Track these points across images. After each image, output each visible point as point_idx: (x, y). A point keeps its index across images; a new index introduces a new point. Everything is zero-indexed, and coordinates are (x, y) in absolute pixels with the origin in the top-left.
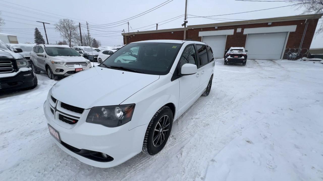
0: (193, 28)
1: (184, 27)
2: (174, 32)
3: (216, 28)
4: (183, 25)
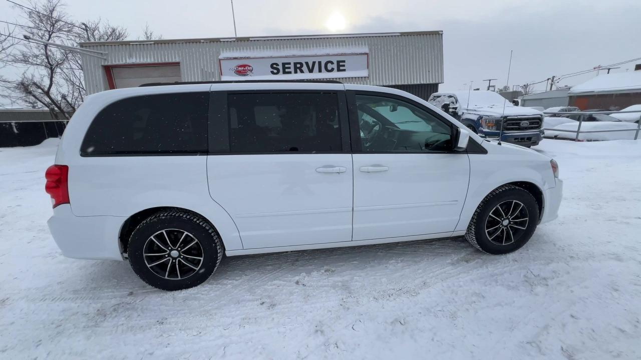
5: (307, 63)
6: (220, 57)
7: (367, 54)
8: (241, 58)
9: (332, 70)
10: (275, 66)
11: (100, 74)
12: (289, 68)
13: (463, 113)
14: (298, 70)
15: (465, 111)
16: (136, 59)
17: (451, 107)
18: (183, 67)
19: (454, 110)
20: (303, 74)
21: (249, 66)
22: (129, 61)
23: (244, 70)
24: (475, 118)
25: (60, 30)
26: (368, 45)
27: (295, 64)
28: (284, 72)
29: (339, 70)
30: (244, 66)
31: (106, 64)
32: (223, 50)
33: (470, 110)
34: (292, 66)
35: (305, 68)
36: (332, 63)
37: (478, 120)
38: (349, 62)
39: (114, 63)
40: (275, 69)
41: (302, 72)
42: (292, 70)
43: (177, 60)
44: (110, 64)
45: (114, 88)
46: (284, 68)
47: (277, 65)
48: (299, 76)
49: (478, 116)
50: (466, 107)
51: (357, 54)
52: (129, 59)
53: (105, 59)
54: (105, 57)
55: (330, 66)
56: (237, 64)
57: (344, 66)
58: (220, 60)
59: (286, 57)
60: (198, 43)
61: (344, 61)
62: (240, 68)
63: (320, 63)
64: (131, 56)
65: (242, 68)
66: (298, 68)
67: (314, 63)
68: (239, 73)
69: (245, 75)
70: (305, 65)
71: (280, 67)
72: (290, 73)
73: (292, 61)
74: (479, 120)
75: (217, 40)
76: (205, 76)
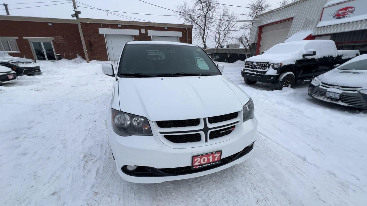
0: (88, 23)
1: (75, 18)
2: (52, 23)
3: (120, 26)
4: (73, 16)
8: (345, 2)
11: (256, 30)
16: (272, 20)
18: (294, 20)
21: (352, 8)
22: (269, 22)
23: (344, 13)
30: (346, 9)
31: (260, 25)
43: (293, 17)
44: (262, 25)
54: (261, 22)
56: (338, 9)
58: (324, 8)
62: (340, 12)
65: (343, 11)
68: (338, 16)
69: (342, 18)
76: (306, 24)
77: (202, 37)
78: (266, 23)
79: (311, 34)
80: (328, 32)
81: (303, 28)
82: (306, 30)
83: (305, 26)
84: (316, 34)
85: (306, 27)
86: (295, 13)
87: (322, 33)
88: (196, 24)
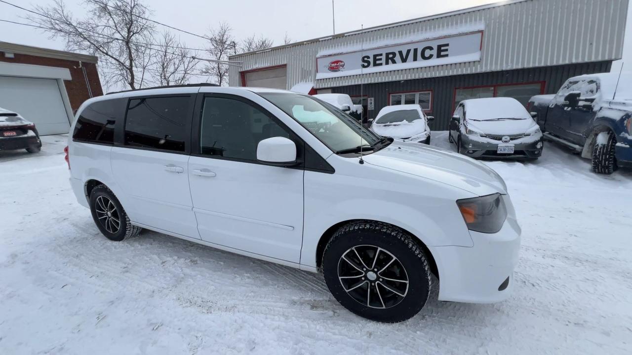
5: (400, 53)
6: (318, 56)
7: (482, 32)
8: (335, 55)
9: (431, 56)
10: (366, 59)
11: (237, 77)
12: (381, 59)
13: (601, 108)
14: (390, 61)
15: (606, 105)
16: (259, 65)
17: (581, 98)
18: (289, 68)
19: (588, 103)
20: (395, 64)
21: (341, 62)
22: (255, 67)
23: (336, 66)
24: (616, 116)
25: (226, 48)
26: (484, 20)
27: (387, 54)
28: (375, 65)
29: (439, 56)
30: (337, 62)
31: (242, 70)
32: (320, 49)
33: (616, 103)
34: (384, 57)
35: (398, 58)
36: (431, 48)
37: (622, 120)
38: (453, 44)
39: (246, 69)
40: (366, 62)
41: (394, 62)
42: (383, 61)
43: (285, 63)
44: (244, 70)
45: (245, 86)
46: (375, 60)
47: (368, 57)
48: (391, 67)
49: (622, 114)
50: (610, 98)
51: (466, 34)
52: (255, 65)
53: (241, 67)
54: (241, 66)
55: (428, 53)
56: (330, 62)
57: (447, 50)
58: (317, 59)
59: (378, 48)
60: (302, 45)
61: (447, 45)
62: (333, 65)
63: (416, 50)
64: (256, 63)
65: (335, 64)
66: (390, 58)
67: (409, 51)
68: (333, 69)
69: (336, 71)
70: (398, 55)
71: (371, 60)
72: (381, 64)
73: (384, 52)
74: (625, 119)
75: (316, 41)
76: (303, 74)
77: (129, 84)
78: (250, 69)
79: (313, 88)
80: (329, 86)
81: (302, 79)
82: (306, 82)
83: (303, 77)
84: (318, 87)
85: (305, 78)
86: (287, 59)
87: (323, 87)
88: (107, 54)
